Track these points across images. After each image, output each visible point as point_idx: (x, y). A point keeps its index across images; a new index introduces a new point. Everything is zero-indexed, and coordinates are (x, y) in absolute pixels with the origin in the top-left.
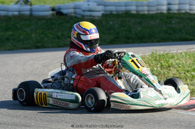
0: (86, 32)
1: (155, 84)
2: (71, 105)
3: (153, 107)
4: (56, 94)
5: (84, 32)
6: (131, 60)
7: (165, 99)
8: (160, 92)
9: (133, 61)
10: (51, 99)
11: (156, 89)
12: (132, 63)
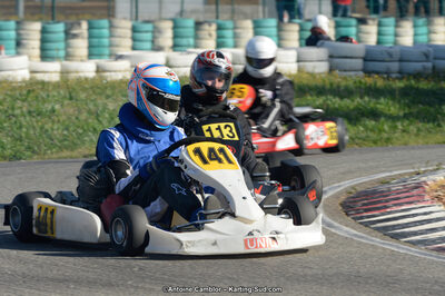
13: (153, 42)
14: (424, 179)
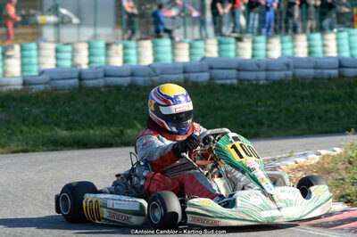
0: (168, 101)
1: (264, 184)
2: (134, 220)
3: (257, 221)
4: (111, 201)
5: (164, 101)
6: (231, 145)
7: (279, 209)
8: (271, 197)
9: (234, 147)
10: (105, 210)
11: (264, 192)
12: (233, 151)
13: (72, 60)
14: (278, 164)
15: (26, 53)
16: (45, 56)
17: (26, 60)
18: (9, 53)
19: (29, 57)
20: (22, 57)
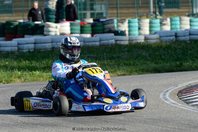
15: (174, 22)
16: (184, 24)
17: (174, 26)
18: (164, 23)
19: (175, 25)
20: (171, 25)
